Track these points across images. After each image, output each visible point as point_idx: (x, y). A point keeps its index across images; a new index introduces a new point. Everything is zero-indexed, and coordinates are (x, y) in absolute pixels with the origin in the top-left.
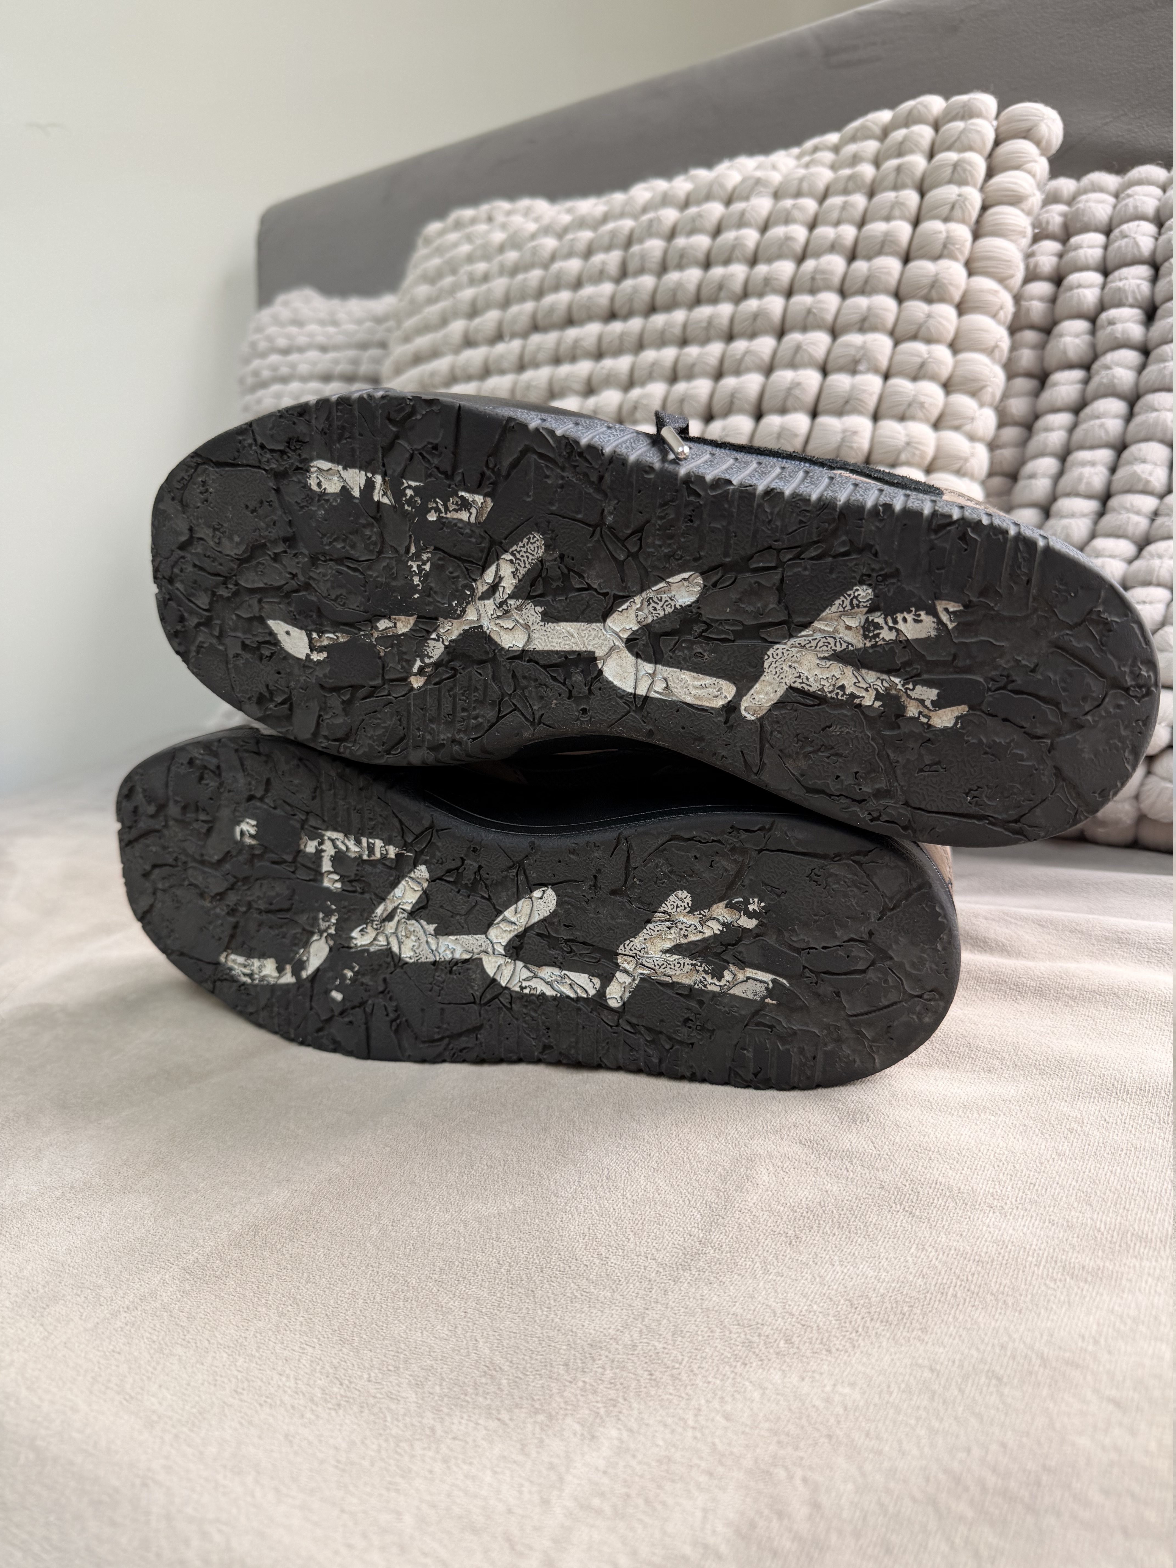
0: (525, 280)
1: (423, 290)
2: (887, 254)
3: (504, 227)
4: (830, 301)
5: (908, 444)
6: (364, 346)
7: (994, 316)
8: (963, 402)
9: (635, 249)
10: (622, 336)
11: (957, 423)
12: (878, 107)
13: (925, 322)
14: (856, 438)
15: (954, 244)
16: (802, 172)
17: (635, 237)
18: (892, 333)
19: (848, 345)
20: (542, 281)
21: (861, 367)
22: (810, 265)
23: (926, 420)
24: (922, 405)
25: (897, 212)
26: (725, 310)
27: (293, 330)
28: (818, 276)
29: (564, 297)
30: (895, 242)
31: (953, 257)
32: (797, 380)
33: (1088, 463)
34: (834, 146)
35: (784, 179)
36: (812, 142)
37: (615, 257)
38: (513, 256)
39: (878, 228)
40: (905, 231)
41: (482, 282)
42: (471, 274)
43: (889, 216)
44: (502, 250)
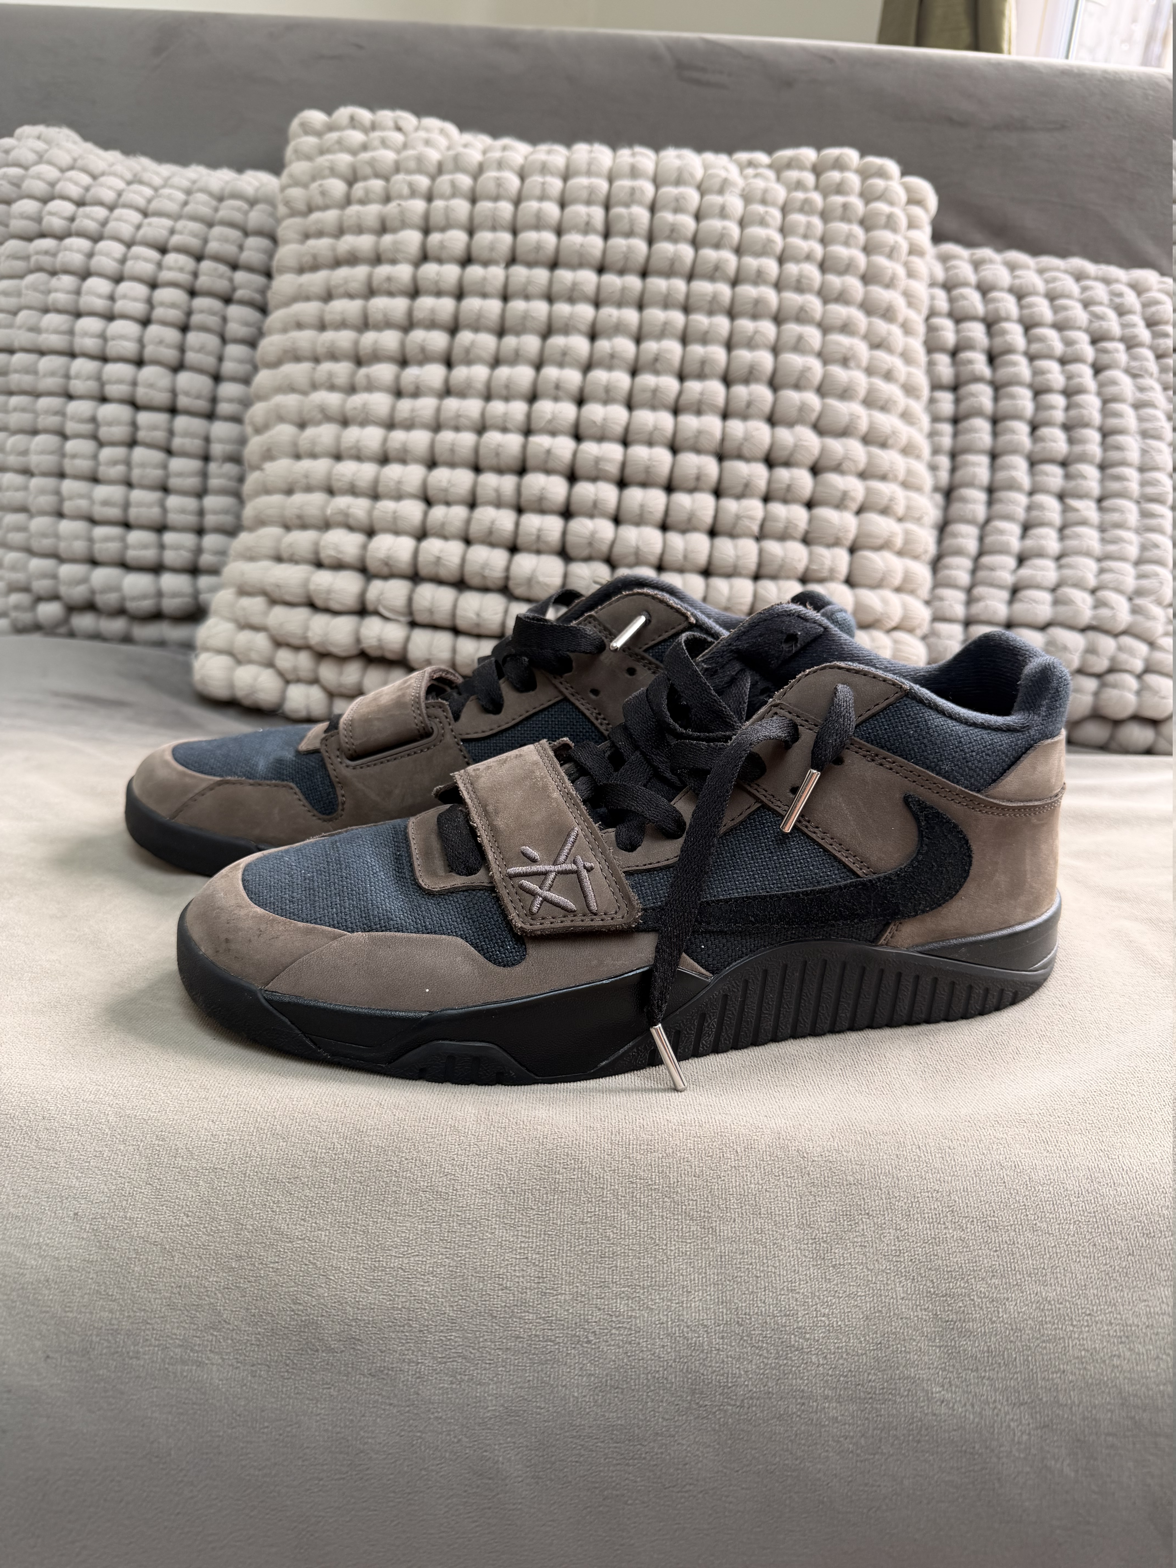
2: (853, 274)
3: (427, 143)
4: (815, 303)
5: (891, 431)
9: (621, 210)
13: (887, 337)
14: (858, 421)
15: (897, 279)
16: (756, 183)
17: (615, 199)
18: (864, 338)
19: (838, 344)
20: (515, 216)
21: (852, 364)
22: (789, 268)
23: (898, 414)
24: (894, 402)
25: (852, 242)
26: (724, 290)
28: (803, 280)
29: (548, 238)
30: (857, 266)
31: (897, 289)
32: (808, 365)
33: (974, 464)
34: (770, 166)
35: (747, 185)
36: (743, 156)
37: (598, 213)
38: (465, 181)
39: (840, 251)
40: (861, 260)
41: (429, 198)
42: (410, 185)
43: (846, 243)
44: (440, 169)
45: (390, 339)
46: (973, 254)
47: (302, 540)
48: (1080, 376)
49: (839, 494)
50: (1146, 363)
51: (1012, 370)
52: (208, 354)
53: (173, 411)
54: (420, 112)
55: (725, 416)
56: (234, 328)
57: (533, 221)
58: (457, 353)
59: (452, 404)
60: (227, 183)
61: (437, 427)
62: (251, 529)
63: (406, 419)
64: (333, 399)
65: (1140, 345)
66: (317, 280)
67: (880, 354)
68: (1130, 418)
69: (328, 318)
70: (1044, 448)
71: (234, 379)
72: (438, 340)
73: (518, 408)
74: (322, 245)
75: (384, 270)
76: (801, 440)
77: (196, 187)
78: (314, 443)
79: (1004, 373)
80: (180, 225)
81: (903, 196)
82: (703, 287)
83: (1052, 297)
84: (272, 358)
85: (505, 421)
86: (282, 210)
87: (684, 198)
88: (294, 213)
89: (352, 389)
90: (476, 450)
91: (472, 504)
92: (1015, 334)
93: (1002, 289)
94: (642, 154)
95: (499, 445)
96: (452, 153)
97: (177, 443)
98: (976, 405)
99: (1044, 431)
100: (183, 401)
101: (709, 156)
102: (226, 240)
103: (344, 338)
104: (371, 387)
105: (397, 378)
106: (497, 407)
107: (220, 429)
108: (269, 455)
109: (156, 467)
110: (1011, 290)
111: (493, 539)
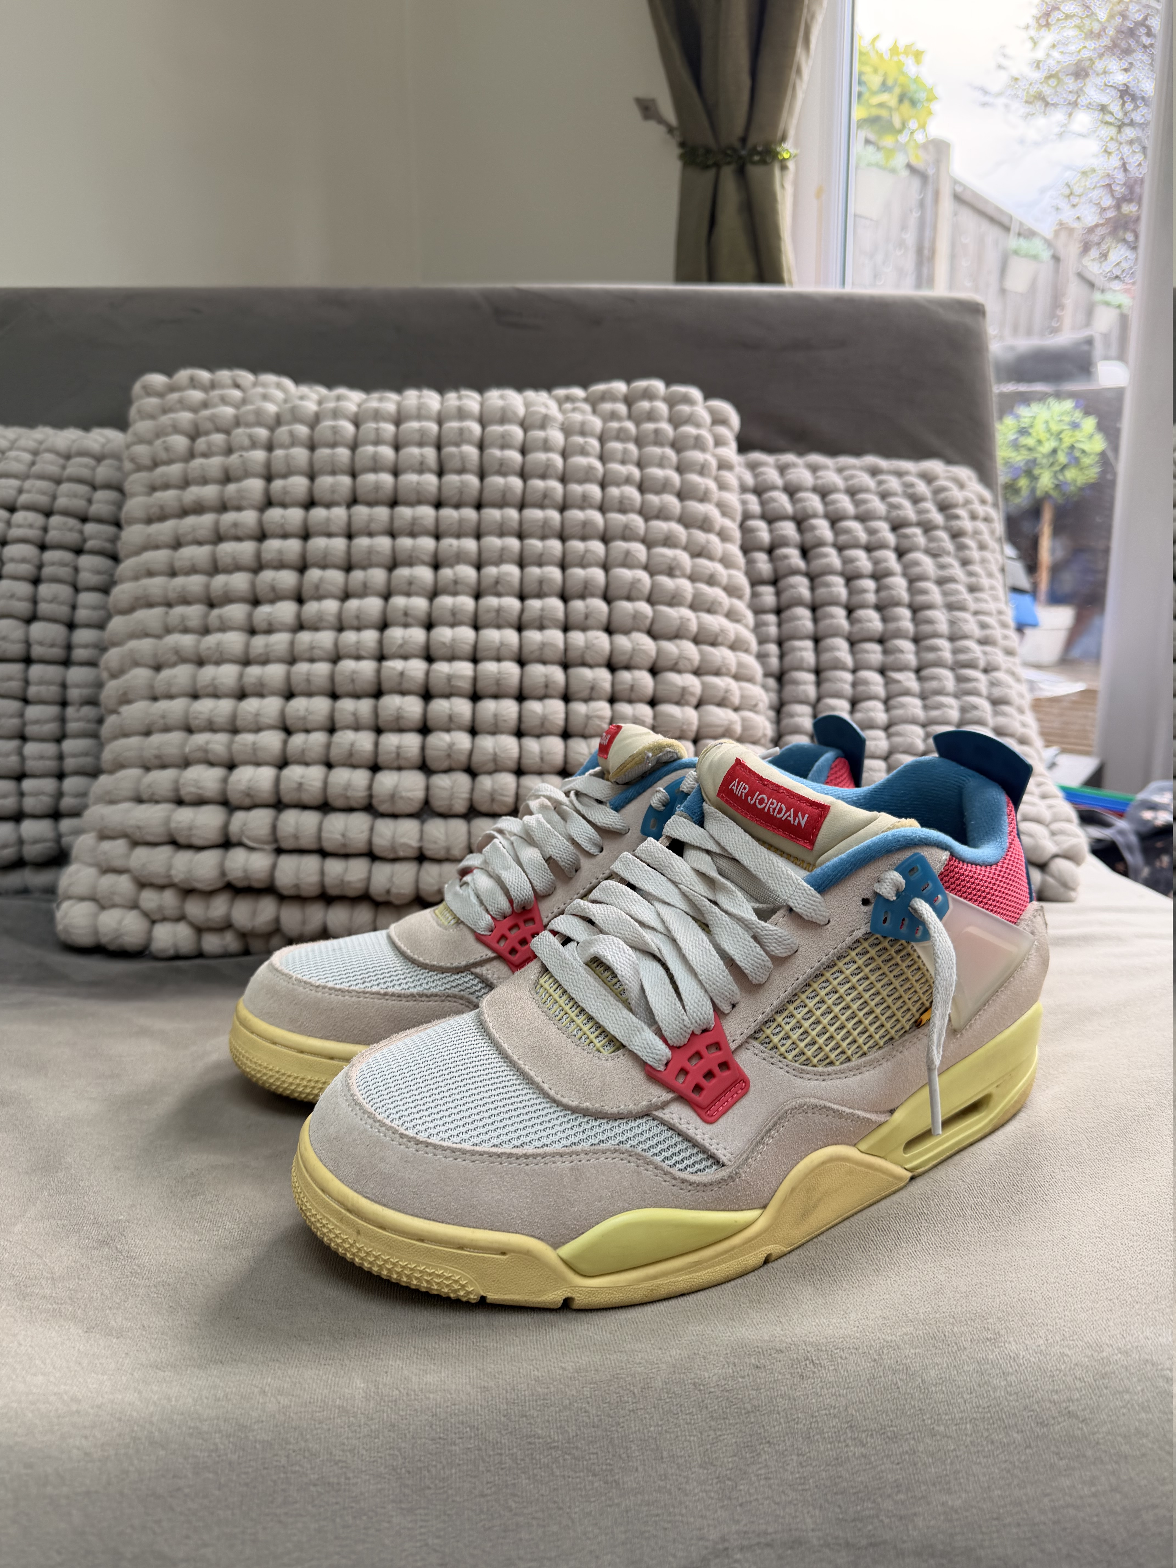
0: (331, 455)
2: (669, 493)
3: (265, 398)
4: (638, 521)
8: (738, 604)
10: (461, 521)
16: (578, 417)
18: (685, 549)
19: (662, 556)
21: (676, 573)
23: (723, 615)
24: (718, 603)
25: (666, 463)
26: (554, 515)
28: (625, 502)
29: (386, 478)
30: (672, 485)
33: (801, 649)
34: (586, 400)
35: (565, 419)
36: (561, 392)
37: (430, 453)
38: (302, 430)
39: (657, 472)
40: (675, 478)
41: (270, 447)
42: (250, 437)
43: (661, 465)
44: (278, 421)
45: (240, 581)
46: (777, 460)
47: (162, 779)
48: (885, 561)
49: (679, 690)
50: (943, 544)
51: (824, 561)
52: (62, 603)
53: (28, 660)
54: (256, 369)
55: (566, 629)
56: (86, 577)
57: (370, 464)
58: (307, 589)
59: (305, 637)
60: (74, 441)
61: (292, 660)
62: (111, 772)
63: (261, 655)
64: (187, 641)
65: (936, 527)
66: (165, 529)
67: (703, 562)
68: (935, 594)
69: (178, 564)
70: (862, 629)
71: (88, 626)
72: (287, 579)
73: (370, 637)
74: (168, 497)
75: (229, 517)
76: (638, 644)
77: (43, 447)
78: (169, 684)
79: (818, 564)
80: (28, 484)
81: (707, 418)
82: (535, 514)
83: (852, 492)
84: (124, 604)
85: (358, 649)
86: (128, 466)
87: (509, 435)
88: (139, 468)
89: (206, 631)
90: (332, 678)
91: (332, 730)
92: (824, 530)
93: (806, 490)
94: (467, 396)
95: (354, 672)
96: (288, 406)
97: (33, 691)
98: (795, 596)
99: (861, 613)
100: (37, 651)
101: (530, 394)
102: (75, 496)
103: (195, 583)
104: (224, 628)
105: (250, 616)
106: (350, 637)
107: (76, 674)
108: (125, 699)
109: (12, 716)
110: (815, 490)
111: (354, 761)
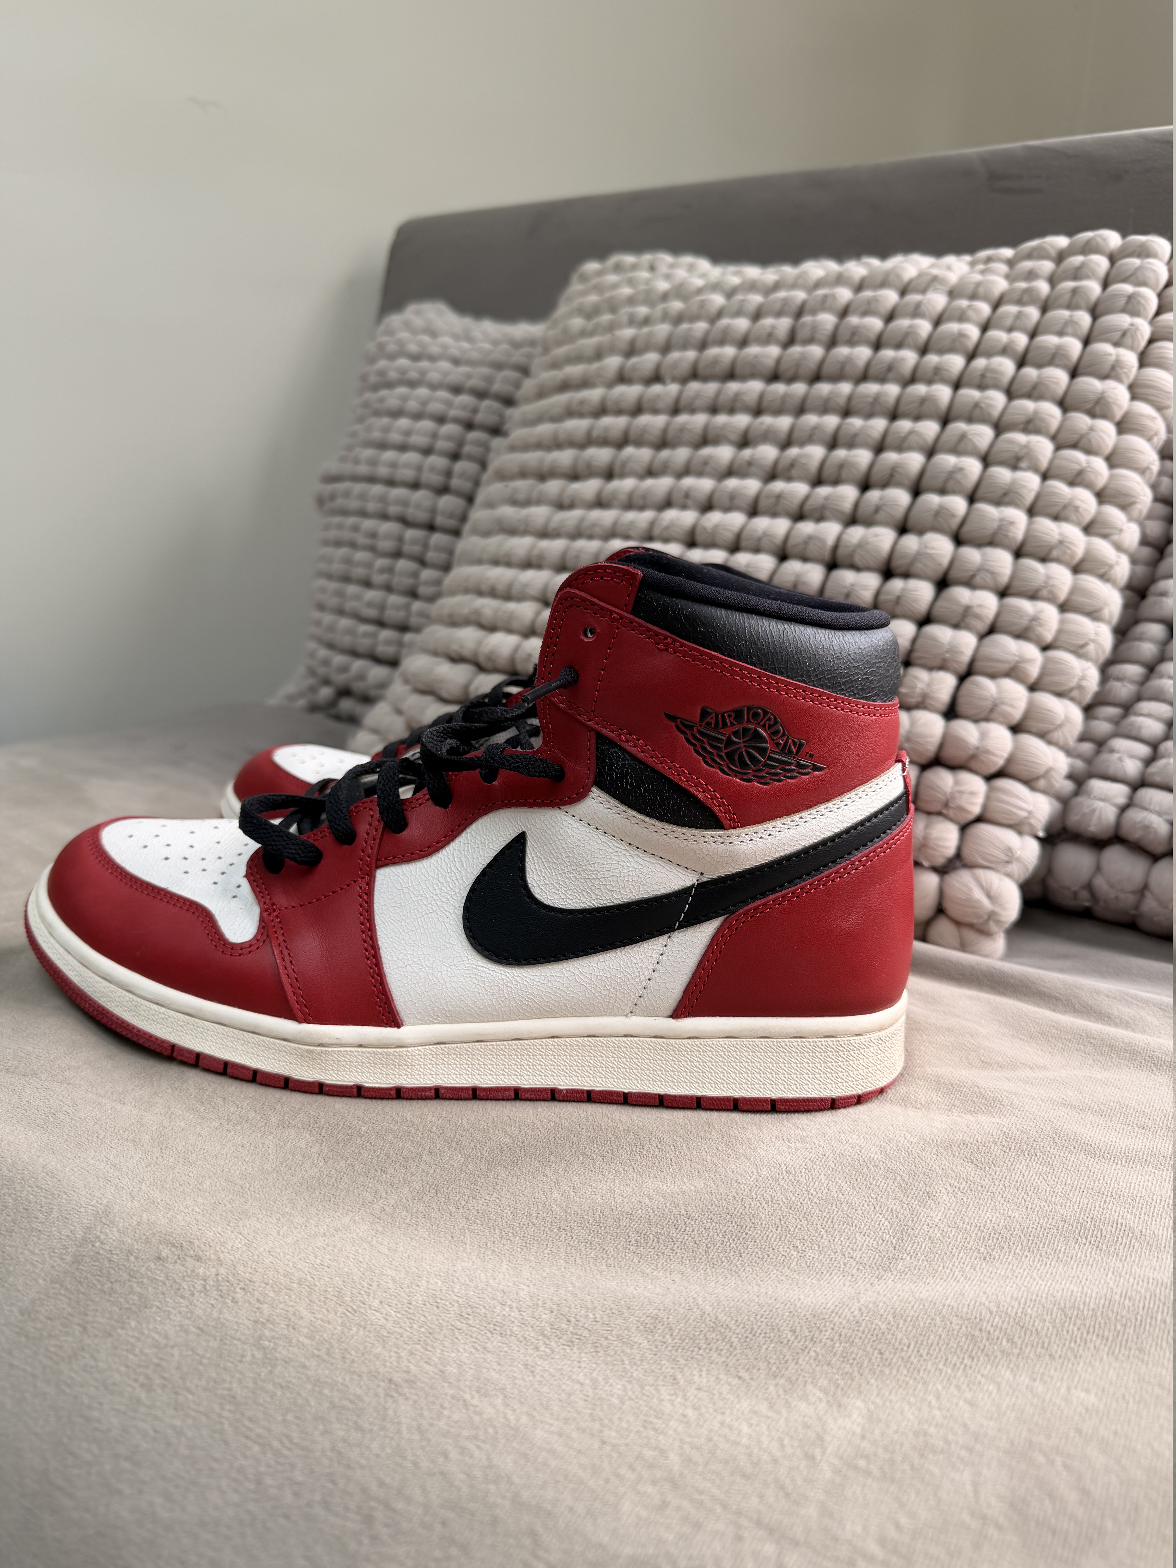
0: (690, 329)
1: (577, 322)
2: (1057, 366)
3: (667, 277)
4: (997, 399)
5: (1061, 542)
6: (499, 366)
7: (1149, 440)
8: (1114, 514)
9: (807, 319)
10: (785, 397)
11: (1106, 531)
12: (1057, 232)
13: (1087, 434)
14: (1012, 528)
15: (1122, 368)
16: (978, 277)
17: (808, 307)
18: (1053, 438)
20: (707, 333)
21: (1023, 464)
22: (980, 363)
23: (1077, 523)
24: (1077, 509)
25: (1070, 329)
26: (892, 390)
27: (426, 339)
29: (729, 351)
30: (1066, 356)
31: (1118, 379)
32: (960, 465)
34: (1007, 259)
35: (965, 280)
37: (785, 323)
40: (1076, 348)
41: (642, 325)
42: (631, 315)
44: (663, 298)
45: (567, 457)
52: (468, 479)
53: (431, 527)
55: (847, 523)
57: (721, 336)
58: (618, 467)
59: (595, 514)
61: (575, 536)
63: (555, 529)
64: (509, 512)
66: (538, 407)
67: (1072, 455)
72: (605, 455)
73: (647, 517)
74: (550, 376)
75: (583, 394)
76: (926, 547)
87: (881, 301)
88: (544, 350)
89: (526, 503)
96: (683, 283)
97: (429, 556)
100: (440, 520)
102: (508, 380)
103: (536, 458)
104: (539, 501)
105: (563, 491)
106: (631, 516)
109: (411, 575)
